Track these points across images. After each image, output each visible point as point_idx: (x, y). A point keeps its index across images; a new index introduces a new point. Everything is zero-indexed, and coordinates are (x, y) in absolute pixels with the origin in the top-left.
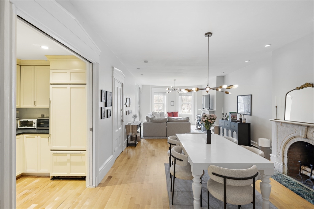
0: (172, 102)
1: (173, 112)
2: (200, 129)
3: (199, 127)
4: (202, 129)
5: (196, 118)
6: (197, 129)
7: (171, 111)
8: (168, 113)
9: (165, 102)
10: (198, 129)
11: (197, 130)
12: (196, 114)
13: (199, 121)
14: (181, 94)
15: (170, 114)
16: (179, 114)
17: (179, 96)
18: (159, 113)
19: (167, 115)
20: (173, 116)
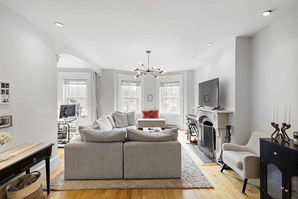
0: (150, 97)
1: (151, 111)
2: (195, 142)
3: (193, 139)
4: (199, 143)
5: (186, 121)
6: (189, 142)
7: (148, 109)
8: (143, 112)
9: (139, 96)
10: (191, 141)
11: (190, 145)
12: (186, 114)
13: (190, 126)
14: (164, 84)
15: (147, 114)
16: (161, 114)
17: (160, 87)
18: (125, 114)
19: (142, 115)
20: (151, 117)
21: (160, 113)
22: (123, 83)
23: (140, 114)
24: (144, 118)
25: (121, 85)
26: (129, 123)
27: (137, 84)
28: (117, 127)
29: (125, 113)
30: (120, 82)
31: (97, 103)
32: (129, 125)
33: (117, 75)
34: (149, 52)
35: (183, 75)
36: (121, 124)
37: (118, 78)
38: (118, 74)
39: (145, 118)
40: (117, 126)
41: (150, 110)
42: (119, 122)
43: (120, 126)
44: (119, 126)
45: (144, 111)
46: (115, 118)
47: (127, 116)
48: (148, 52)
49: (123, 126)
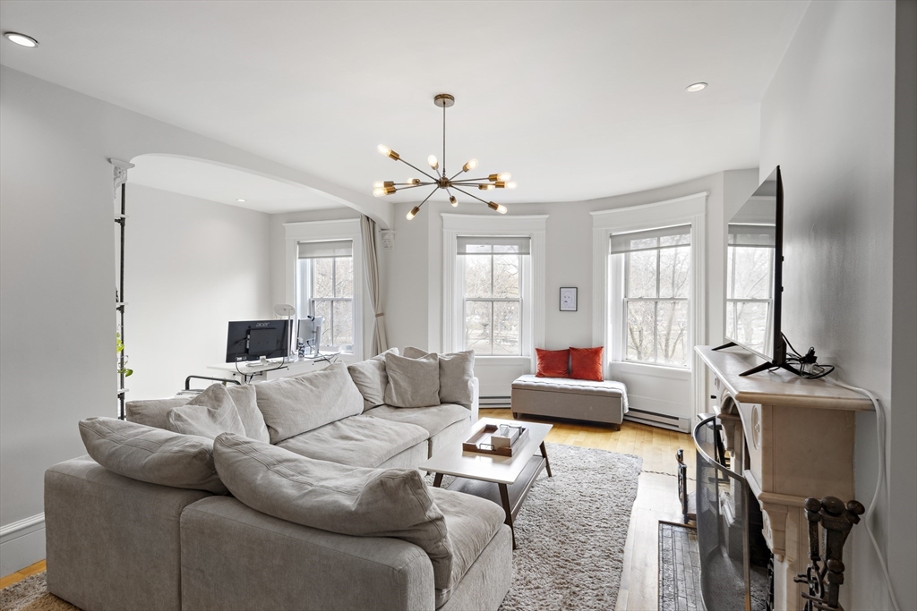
0: (567, 294)
1: (571, 350)
14: (627, 243)
15: (554, 362)
16: (611, 365)
17: (610, 256)
18: (435, 359)
19: (535, 364)
20: (570, 375)
21: (608, 358)
22: (470, 248)
23: (529, 360)
24: (540, 375)
25: (458, 254)
26: (443, 395)
27: (520, 248)
28: (389, 406)
29: (434, 356)
30: (450, 243)
31: (377, 316)
32: (443, 402)
33: (442, 217)
34: (443, 99)
35: (705, 194)
36: (409, 396)
37: (444, 230)
38: (442, 214)
39: (544, 376)
40: (388, 402)
41: (566, 346)
42: (400, 387)
43: (403, 402)
44: (395, 400)
45: (543, 348)
46: (390, 373)
47: (441, 364)
48: (441, 100)
49: (414, 404)
